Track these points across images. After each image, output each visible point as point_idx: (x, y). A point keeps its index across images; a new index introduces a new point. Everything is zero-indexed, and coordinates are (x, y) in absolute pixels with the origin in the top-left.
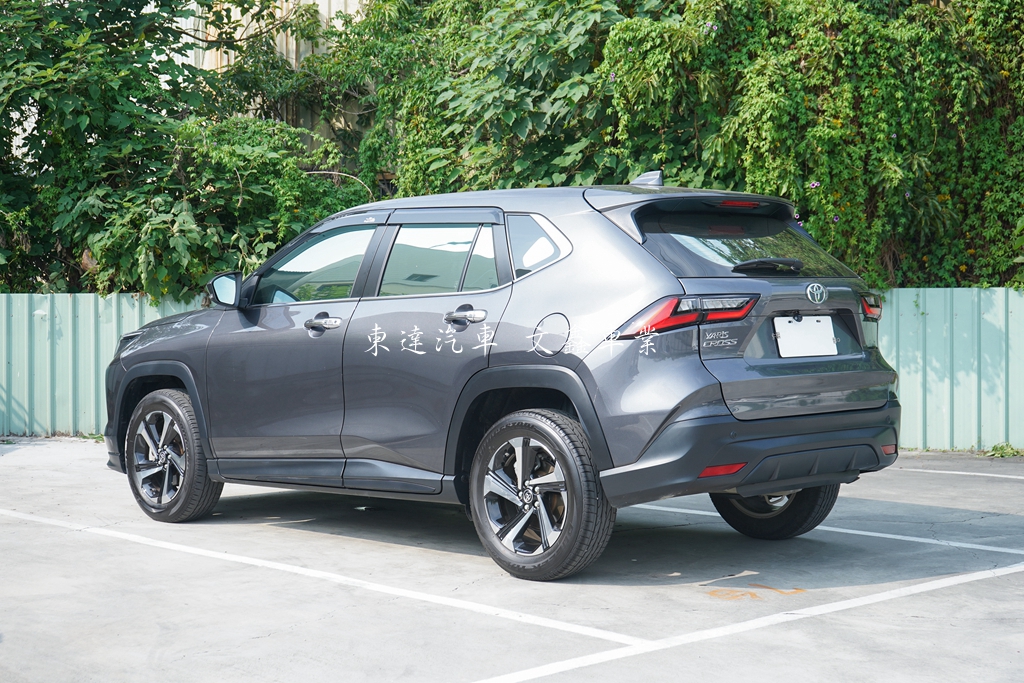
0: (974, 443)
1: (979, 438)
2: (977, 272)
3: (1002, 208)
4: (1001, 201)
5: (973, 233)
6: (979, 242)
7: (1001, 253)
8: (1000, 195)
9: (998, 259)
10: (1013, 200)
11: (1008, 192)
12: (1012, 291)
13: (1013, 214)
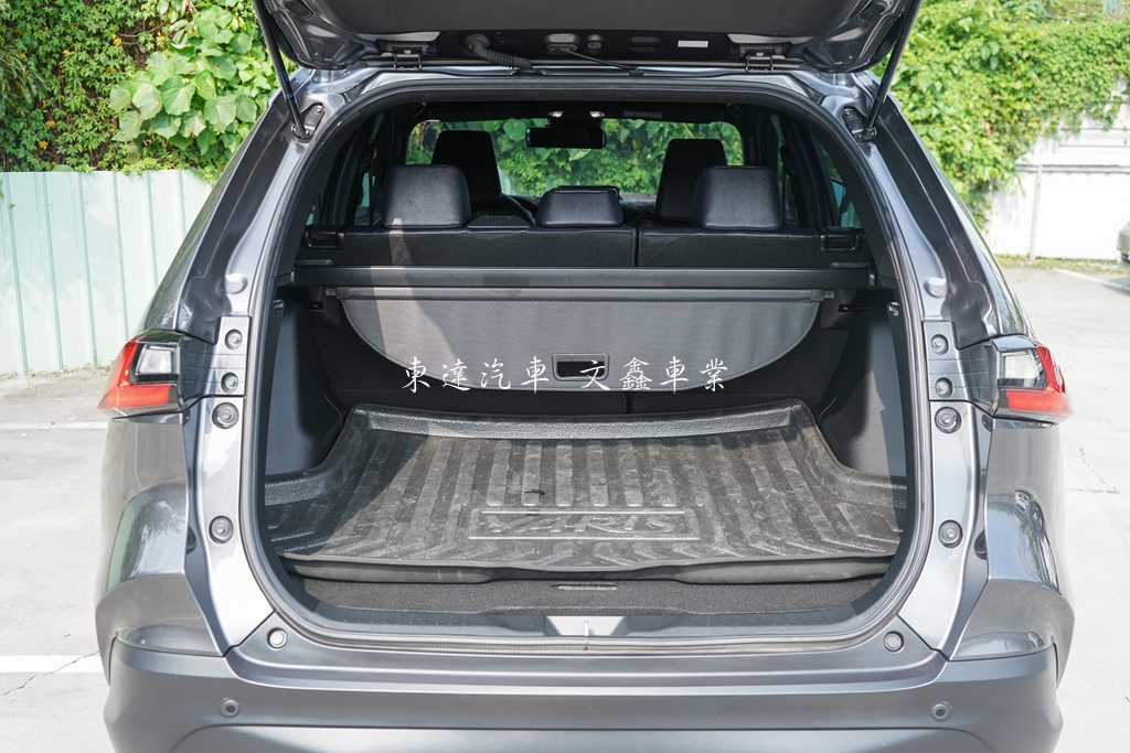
0: (89, 359)
1: (95, 352)
2: (61, 150)
3: (86, 72)
4: (85, 63)
5: (50, 102)
6: (58, 112)
7: (89, 127)
8: (84, 56)
9: (87, 135)
10: (100, 63)
11: (91, 53)
12: (120, 174)
13: (100, 80)
